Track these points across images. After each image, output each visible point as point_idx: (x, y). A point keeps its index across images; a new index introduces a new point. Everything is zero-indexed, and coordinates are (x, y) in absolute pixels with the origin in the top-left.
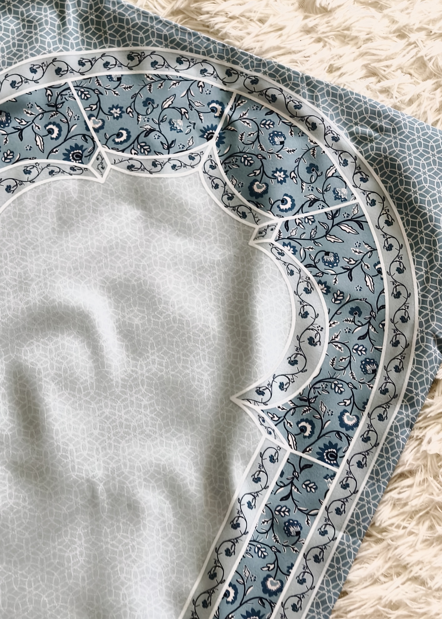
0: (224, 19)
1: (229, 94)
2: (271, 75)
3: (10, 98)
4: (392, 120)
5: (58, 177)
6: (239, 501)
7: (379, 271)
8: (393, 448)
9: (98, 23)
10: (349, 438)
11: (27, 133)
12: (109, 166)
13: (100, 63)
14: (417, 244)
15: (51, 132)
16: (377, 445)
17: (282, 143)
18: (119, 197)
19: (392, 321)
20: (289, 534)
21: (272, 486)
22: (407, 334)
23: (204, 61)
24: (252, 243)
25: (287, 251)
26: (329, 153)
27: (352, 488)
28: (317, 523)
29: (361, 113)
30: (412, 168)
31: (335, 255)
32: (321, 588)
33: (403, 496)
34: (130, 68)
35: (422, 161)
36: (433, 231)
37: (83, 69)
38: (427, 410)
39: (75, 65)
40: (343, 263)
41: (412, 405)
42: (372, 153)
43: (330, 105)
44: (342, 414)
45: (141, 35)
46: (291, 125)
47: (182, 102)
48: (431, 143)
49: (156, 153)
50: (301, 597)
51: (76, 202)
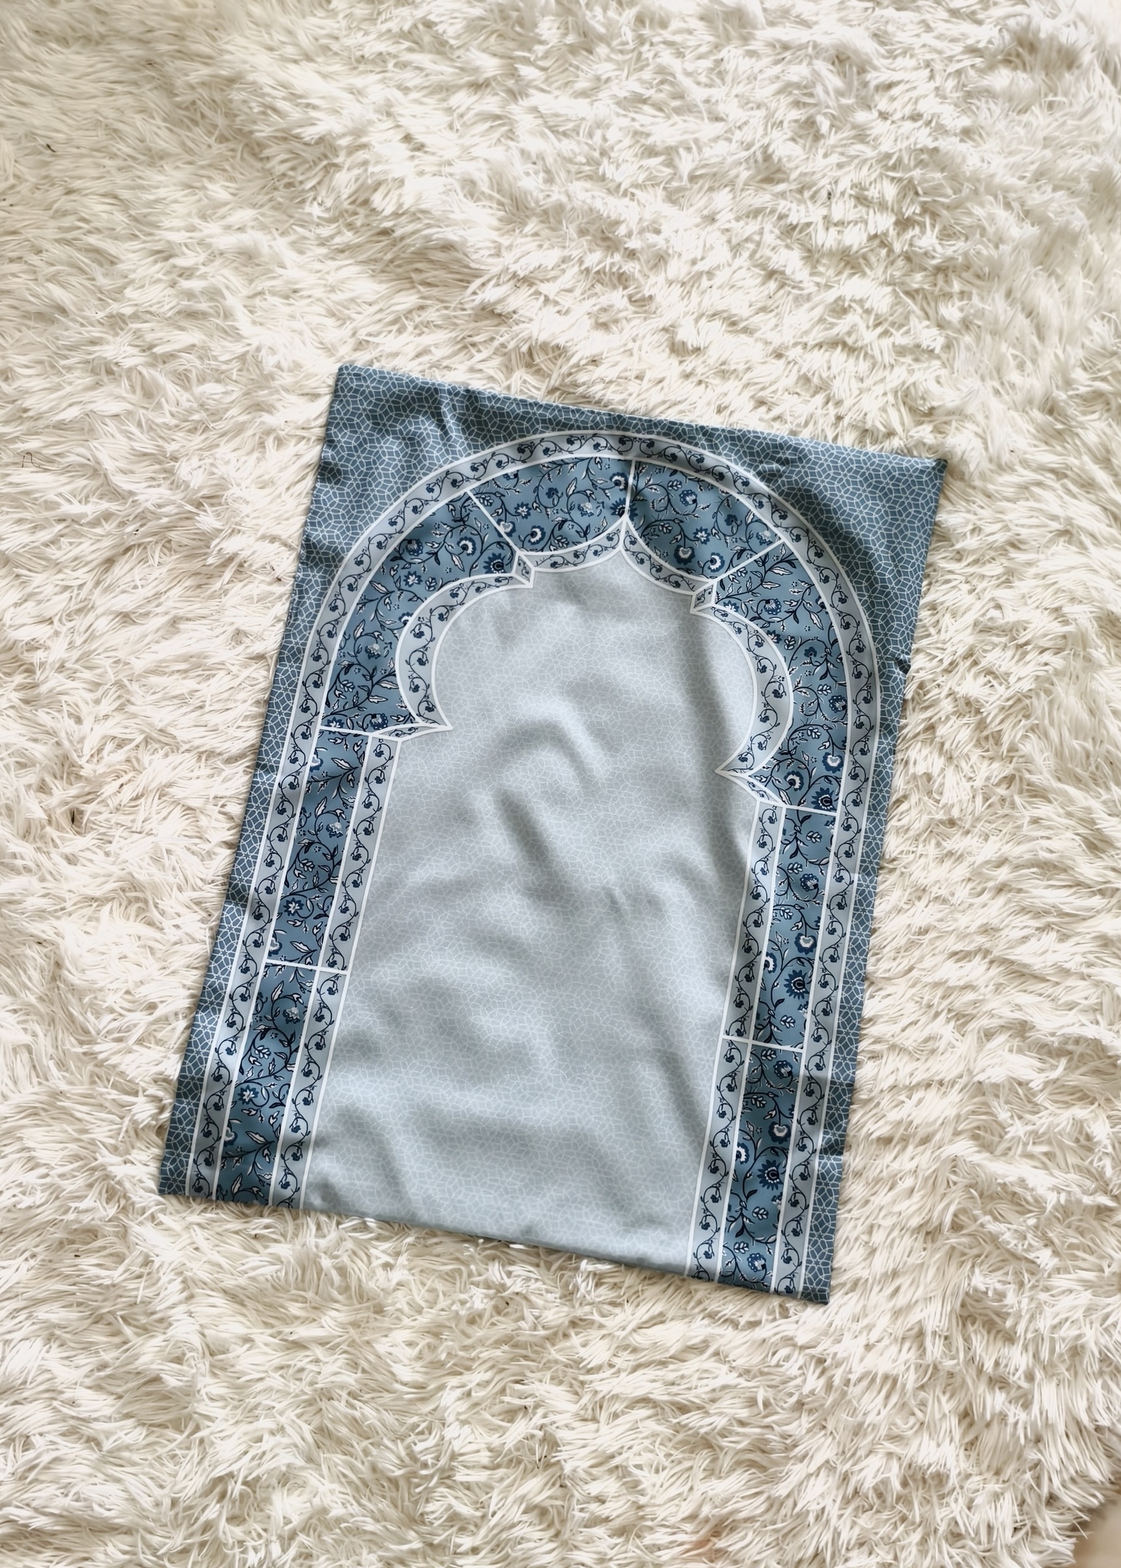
0: (602, 386)
1: (628, 463)
2: (665, 435)
3: (416, 524)
4: (796, 449)
5: (487, 593)
6: (753, 871)
7: (823, 606)
8: (883, 779)
9: (479, 423)
10: (838, 780)
11: (443, 554)
12: (534, 569)
13: (493, 464)
14: (852, 570)
15: (465, 548)
16: (867, 780)
17: (695, 501)
18: (550, 597)
19: (848, 653)
20: (807, 889)
21: (778, 846)
22: (866, 663)
23: (595, 435)
24: (693, 611)
25: (728, 609)
26: (743, 499)
27: (854, 828)
28: (830, 871)
29: (763, 450)
30: (828, 494)
31: (776, 601)
32: (852, 933)
33: (905, 821)
34: (524, 462)
35: (836, 485)
36: (866, 553)
37: (477, 474)
38: (905, 731)
39: (469, 473)
40: (785, 607)
41: (891, 732)
42: (785, 488)
43: (731, 450)
44: (825, 758)
45: (525, 424)
46: (699, 481)
47: (585, 484)
48: (840, 463)
49: (575, 543)
50: (835, 947)
51: (511, 614)
